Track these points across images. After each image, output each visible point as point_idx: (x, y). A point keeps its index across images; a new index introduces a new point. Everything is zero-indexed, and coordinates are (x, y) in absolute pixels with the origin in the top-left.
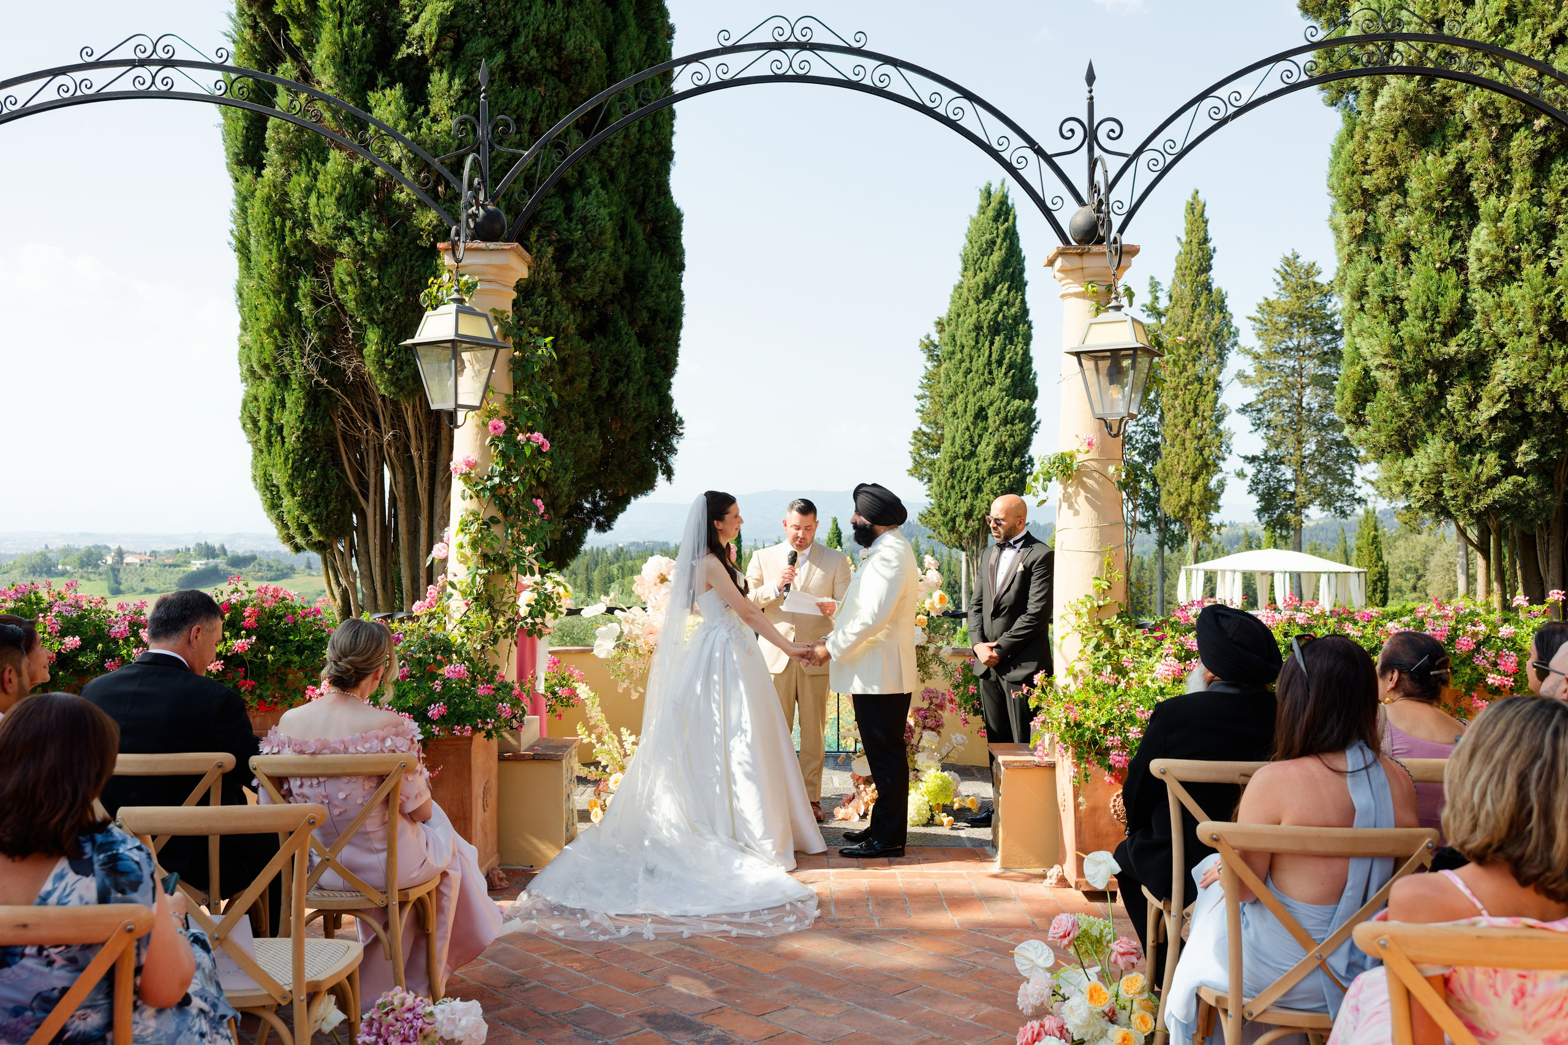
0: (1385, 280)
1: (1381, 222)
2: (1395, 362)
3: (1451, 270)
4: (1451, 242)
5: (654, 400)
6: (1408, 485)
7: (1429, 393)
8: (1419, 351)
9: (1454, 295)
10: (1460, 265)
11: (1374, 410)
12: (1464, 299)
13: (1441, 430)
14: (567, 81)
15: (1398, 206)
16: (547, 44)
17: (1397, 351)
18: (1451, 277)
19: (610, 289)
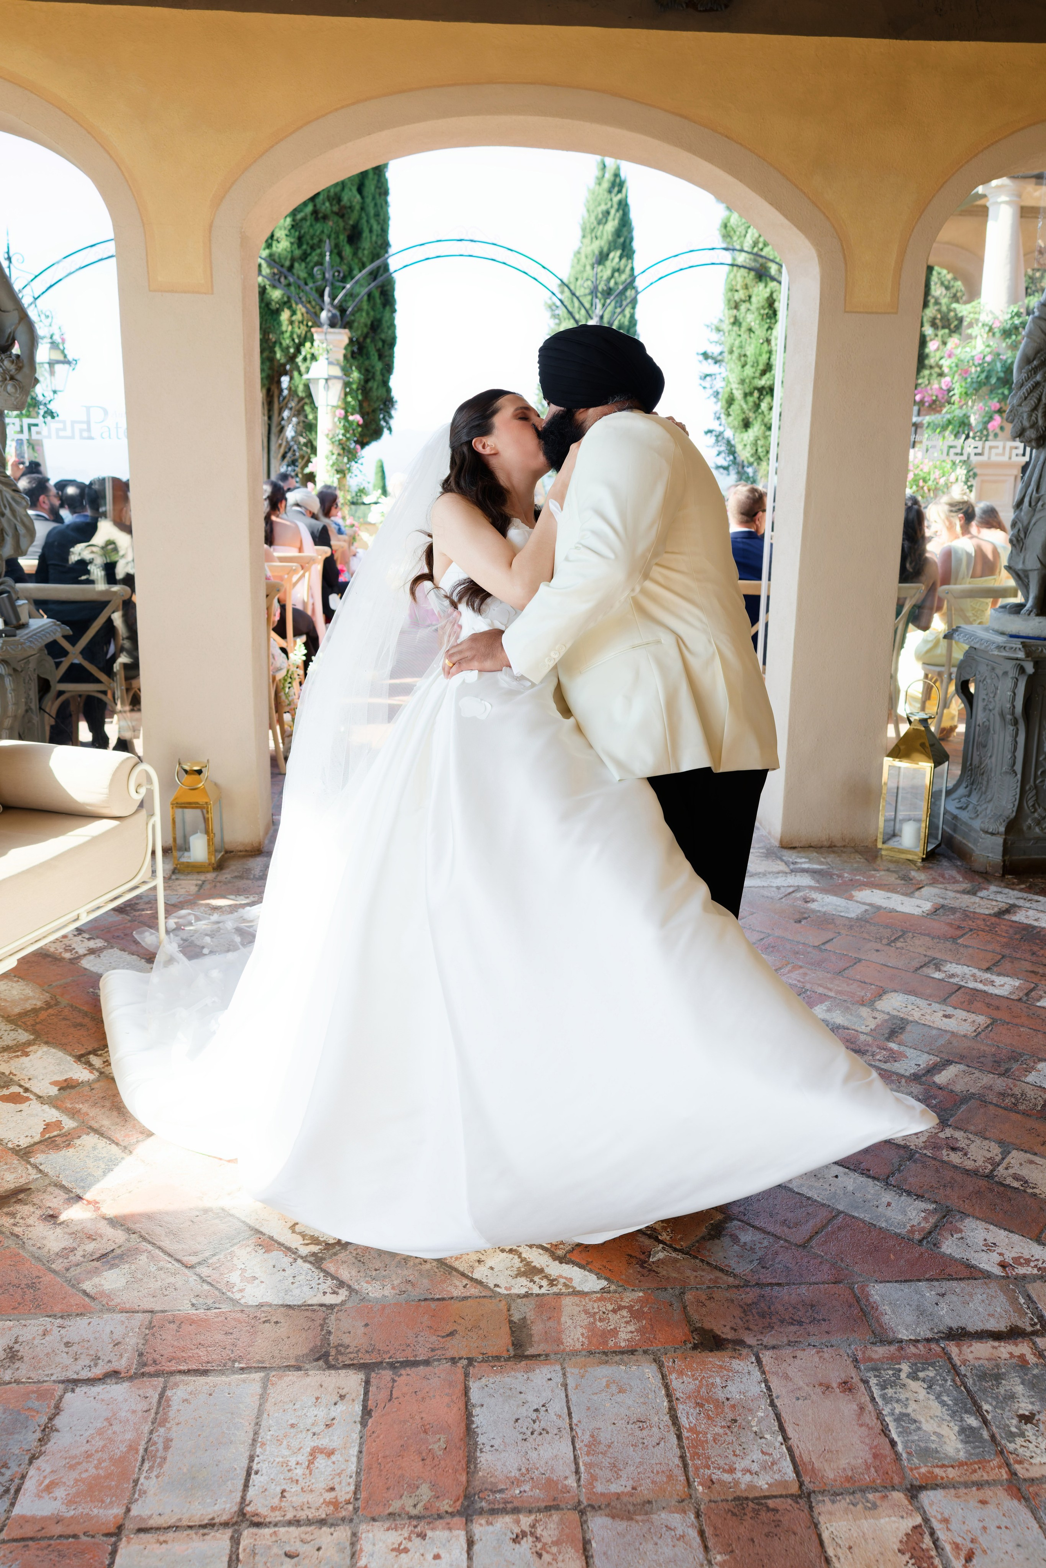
0: (741, 347)
1: (742, 316)
2: (741, 387)
3: (766, 344)
4: (767, 330)
5: (384, 390)
6: (745, 445)
7: (755, 402)
8: (750, 382)
9: (765, 357)
10: (768, 341)
11: (735, 408)
12: (769, 358)
13: (759, 419)
14: (342, 216)
15: (749, 310)
16: (333, 199)
17: (742, 382)
18: (765, 347)
19: (365, 330)
